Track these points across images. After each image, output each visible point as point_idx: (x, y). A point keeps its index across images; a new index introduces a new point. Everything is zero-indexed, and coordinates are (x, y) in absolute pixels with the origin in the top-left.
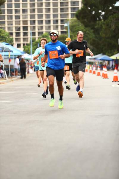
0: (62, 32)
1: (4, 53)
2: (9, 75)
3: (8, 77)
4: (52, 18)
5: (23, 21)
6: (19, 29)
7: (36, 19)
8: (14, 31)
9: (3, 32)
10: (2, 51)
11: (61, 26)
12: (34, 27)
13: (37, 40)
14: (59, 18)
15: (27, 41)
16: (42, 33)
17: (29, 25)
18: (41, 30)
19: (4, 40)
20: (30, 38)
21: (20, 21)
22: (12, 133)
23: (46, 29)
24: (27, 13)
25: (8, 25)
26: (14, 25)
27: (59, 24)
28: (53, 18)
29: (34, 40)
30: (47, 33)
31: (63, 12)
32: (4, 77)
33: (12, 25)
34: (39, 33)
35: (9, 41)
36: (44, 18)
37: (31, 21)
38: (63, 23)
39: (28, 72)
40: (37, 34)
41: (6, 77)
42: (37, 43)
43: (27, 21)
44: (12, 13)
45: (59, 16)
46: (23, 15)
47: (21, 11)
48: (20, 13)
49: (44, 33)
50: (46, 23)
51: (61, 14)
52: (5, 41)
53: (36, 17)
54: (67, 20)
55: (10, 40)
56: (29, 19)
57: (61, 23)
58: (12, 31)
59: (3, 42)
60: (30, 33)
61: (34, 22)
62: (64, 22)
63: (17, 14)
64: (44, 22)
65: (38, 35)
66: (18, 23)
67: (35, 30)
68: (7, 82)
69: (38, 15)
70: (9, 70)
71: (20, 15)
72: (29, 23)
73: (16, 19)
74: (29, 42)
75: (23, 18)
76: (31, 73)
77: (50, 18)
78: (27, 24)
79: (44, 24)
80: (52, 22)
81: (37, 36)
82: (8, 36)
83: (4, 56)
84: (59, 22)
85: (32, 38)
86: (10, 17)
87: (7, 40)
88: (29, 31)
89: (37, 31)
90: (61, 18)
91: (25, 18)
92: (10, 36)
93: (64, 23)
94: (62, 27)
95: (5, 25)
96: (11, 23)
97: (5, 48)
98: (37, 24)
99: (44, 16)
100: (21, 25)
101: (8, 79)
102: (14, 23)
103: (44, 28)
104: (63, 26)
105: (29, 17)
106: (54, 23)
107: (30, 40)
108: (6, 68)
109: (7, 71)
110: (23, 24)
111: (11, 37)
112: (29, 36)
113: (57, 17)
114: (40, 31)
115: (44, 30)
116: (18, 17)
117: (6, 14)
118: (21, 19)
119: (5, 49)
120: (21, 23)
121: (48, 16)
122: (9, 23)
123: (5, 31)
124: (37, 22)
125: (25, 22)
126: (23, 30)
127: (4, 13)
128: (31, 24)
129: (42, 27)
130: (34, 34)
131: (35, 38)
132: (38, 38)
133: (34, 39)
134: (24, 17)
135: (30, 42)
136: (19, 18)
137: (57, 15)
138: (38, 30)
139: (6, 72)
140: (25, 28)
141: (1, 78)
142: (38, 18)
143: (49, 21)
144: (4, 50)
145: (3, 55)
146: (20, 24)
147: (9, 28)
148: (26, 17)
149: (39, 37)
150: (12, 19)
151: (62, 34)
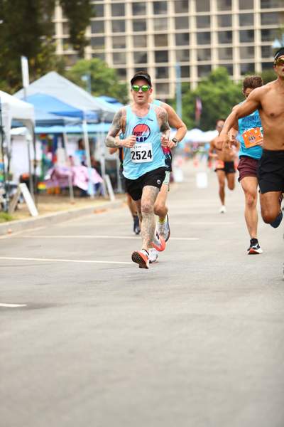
0: (265, 65)
1: (103, 127)
2: (117, 187)
3: (116, 193)
4: (236, 26)
5: (156, 36)
6: (143, 58)
7: (193, 28)
8: (130, 65)
9: (100, 68)
10: (99, 122)
11: (263, 48)
12: (187, 53)
13: (194, 87)
14: (257, 26)
15: (167, 92)
16: (209, 67)
17: (172, 46)
18: (206, 60)
19: (103, 91)
20: (176, 83)
21: (145, 36)
22: (132, 352)
23: (220, 58)
24: (166, 13)
25: (114, 46)
26: (130, 48)
27: (258, 42)
28: (241, 25)
29: (185, 89)
30: (224, 70)
31: (268, 7)
32: (104, 193)
33: (124, 46)
34: (201, 69)
35: (116, 92)
36: (214, 27)
37: (177, 35)
38: (268, 40)
39: (172, 180)
40: (194, 72)
41: (108, 194)
42: (195, 96)
43: (165, 36)
44: (123, 14)
45: (257, 19)
46: (155, 19)
47: (150, 8)
48: (145, 14)
49: (215, 68)
50: (221, 41)
51: (262, 15)
52: (107, 94)
53: (193, 23)
54: (279, 29)
55: (119, 89)
56: (171, 29)
57: (263, 40)
58: (125, 63)
59: (102, 95)
60: (177, 71)
61: (186, 37)
62: (271, 36)
63: (137, 17)
64: (214, 38)
65: (199, 75)
66: (140, 40)
67: (188, 61)
68: (114, 207)
69: (198, 18)
70: (116, 175)
71: (145, 19)
72: (171, 40)
73: (135, 30)
74: (171, 96)
75: (155, 28)
76: (179, 183)
77: (230, 24)
78: (166, 44)
79: (215, 43)
80: (236, 37)
81: (194, 77)
82: (114, 78)
83: (103, 135)
84: (258, 35)
85: (182, 83)
86: (119, 26)
87: (110, 89)
88: (173, 63)
89: (193, 62)
90: (262, 23)
91: (161, 27)
92: (118, 77)
93: (273, 40)
94: (266, 51)
95: (104, 48)
96: (121, 42)
97: (107, 112)
98: (193, 44)
99: (214, 21)
100: (151, 47)
101: (116, 198)
102: (129, 42)
103: (215, 55)
104: (269, 47)
105: (171, 24)
106: (242, 41)
107: (176, 90)
108: (109, 168)
109: (113, 175)
110: (157, 43)
111: (122, 82)
112: (173, 78)
113: (252, 22)
114: (204, 63)
115: (215, 61)
116: (140, 25)
117: (108, 16)
118: (151, 30)
119: (105, 115)
120: (151, 41)
121: (225, 20)
122: (117, 42)
123: (104, 64)
124: (193, 39)
125: (161, 39)
126: (157, 61)
127: (102, 15)
128: (178, 43)
129: (208, 53)
130: (185, 71)
131: (189, 83)
132: (199, 83)
133: (187, 85)
134: (158, 23)
135: (176, 95)
136: (144, 28)
137: (252, 15)
138: (199, 60)
139: (111, 179)
140: (162, 56)
141: (95, 195)
142: (198, 26)
143: (229, 35)
144: (103, 119)
145: (100, 133)
146: (145, 45)
147: (116, 57)
148: (162, 23)
149: (200, 80)
150: (123, 29)
151: (267, 72)
